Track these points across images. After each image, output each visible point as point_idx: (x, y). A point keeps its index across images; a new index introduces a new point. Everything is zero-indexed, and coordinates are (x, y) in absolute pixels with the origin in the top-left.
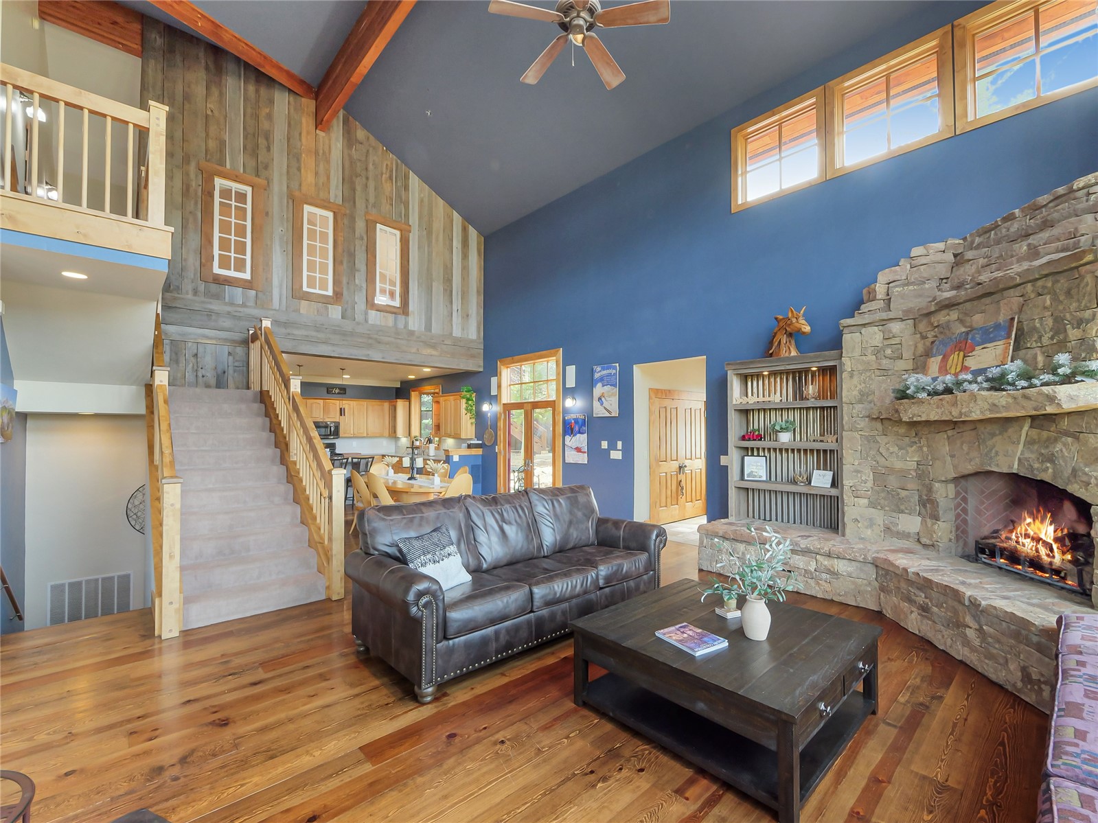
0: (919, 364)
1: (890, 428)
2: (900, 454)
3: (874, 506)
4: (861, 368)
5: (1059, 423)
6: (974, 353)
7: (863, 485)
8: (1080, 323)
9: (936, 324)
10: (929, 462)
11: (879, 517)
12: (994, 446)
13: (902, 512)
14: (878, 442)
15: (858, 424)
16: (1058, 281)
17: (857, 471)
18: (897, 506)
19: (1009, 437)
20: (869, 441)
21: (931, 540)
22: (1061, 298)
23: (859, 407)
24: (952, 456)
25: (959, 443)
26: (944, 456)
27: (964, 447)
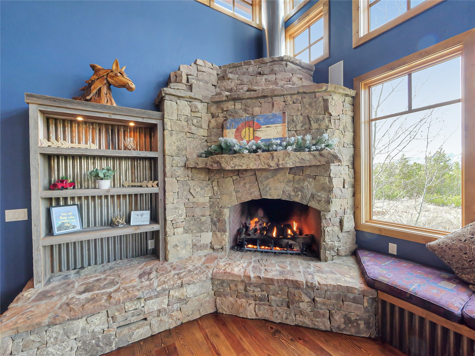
0: (212, 133)
1: (196, 175)
2: (202, 193)
3: (186, 231)
4: (177, 129)
5: (306, 171)
6: (261, 129)
7: (180, 217)
8: (317, 120)
9: (225, 109)
10: (218, 196)
11: (189, 238)
12: (268, 184)
13: (203, 231)
14: (189, 185)
15: (177, 172)
16: (305, 98)
17: (176, 208)
18: (200, 228)
19: (278, 179)
20: (183, 185)
21: (220, 245)
22: (307, 106)
23: (177, 158)
24: (237, 192)
25: (242, 183)
26: (231, 192)
27: (246, 186)
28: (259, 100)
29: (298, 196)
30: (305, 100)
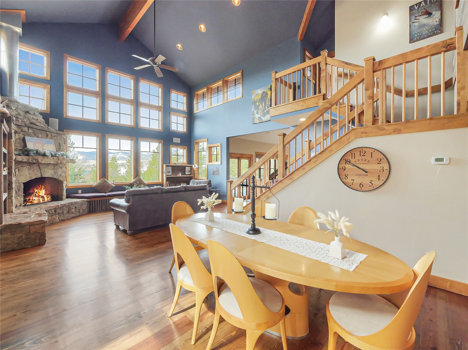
10: (18, 177)
21: (20, 204)
24: (29, 174)
25: (32, 170)
26: (27, 174)
27: (35, 171)
28: (40, 131)
29: (55, 175)
30: (58, 136)
